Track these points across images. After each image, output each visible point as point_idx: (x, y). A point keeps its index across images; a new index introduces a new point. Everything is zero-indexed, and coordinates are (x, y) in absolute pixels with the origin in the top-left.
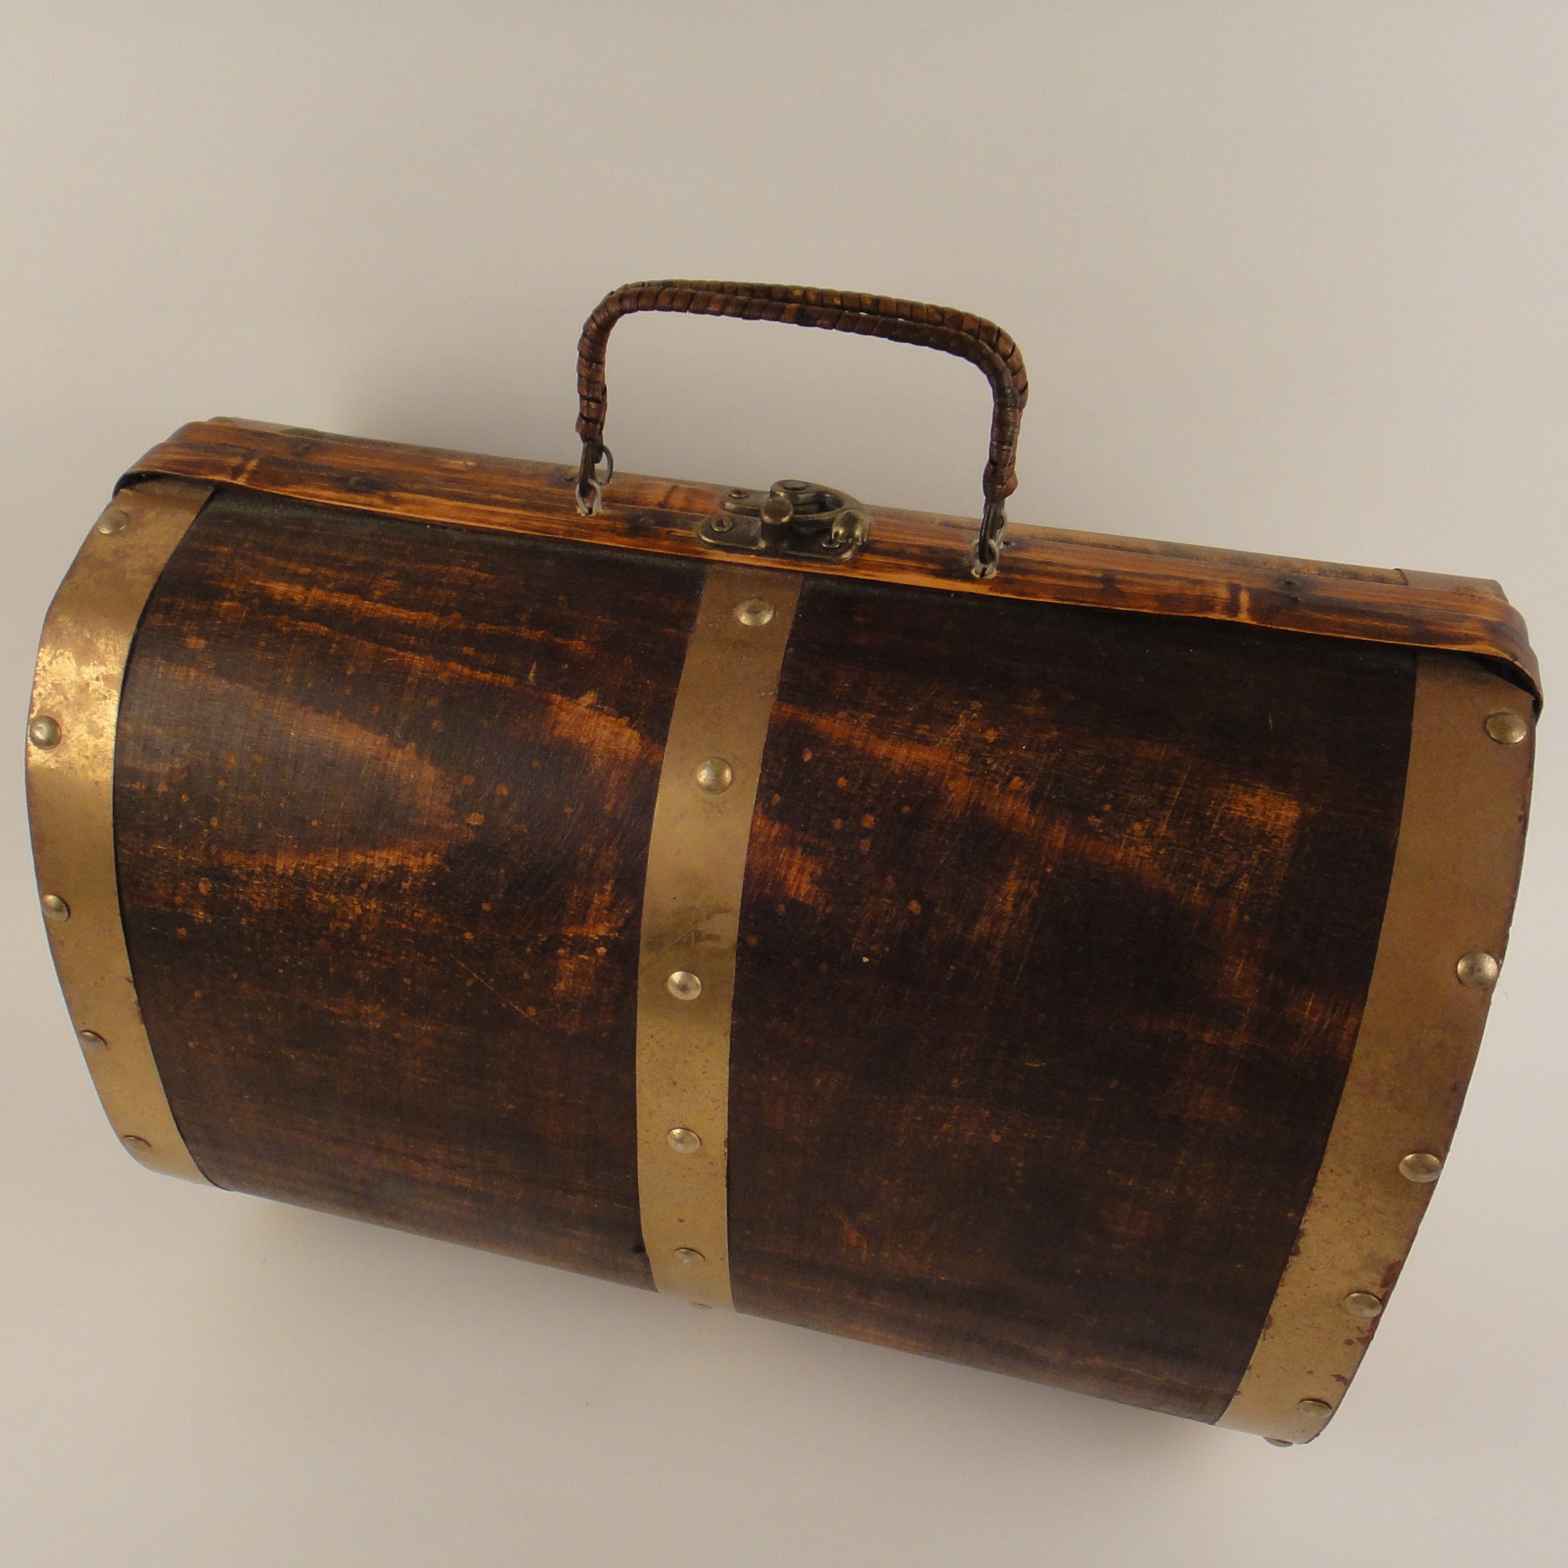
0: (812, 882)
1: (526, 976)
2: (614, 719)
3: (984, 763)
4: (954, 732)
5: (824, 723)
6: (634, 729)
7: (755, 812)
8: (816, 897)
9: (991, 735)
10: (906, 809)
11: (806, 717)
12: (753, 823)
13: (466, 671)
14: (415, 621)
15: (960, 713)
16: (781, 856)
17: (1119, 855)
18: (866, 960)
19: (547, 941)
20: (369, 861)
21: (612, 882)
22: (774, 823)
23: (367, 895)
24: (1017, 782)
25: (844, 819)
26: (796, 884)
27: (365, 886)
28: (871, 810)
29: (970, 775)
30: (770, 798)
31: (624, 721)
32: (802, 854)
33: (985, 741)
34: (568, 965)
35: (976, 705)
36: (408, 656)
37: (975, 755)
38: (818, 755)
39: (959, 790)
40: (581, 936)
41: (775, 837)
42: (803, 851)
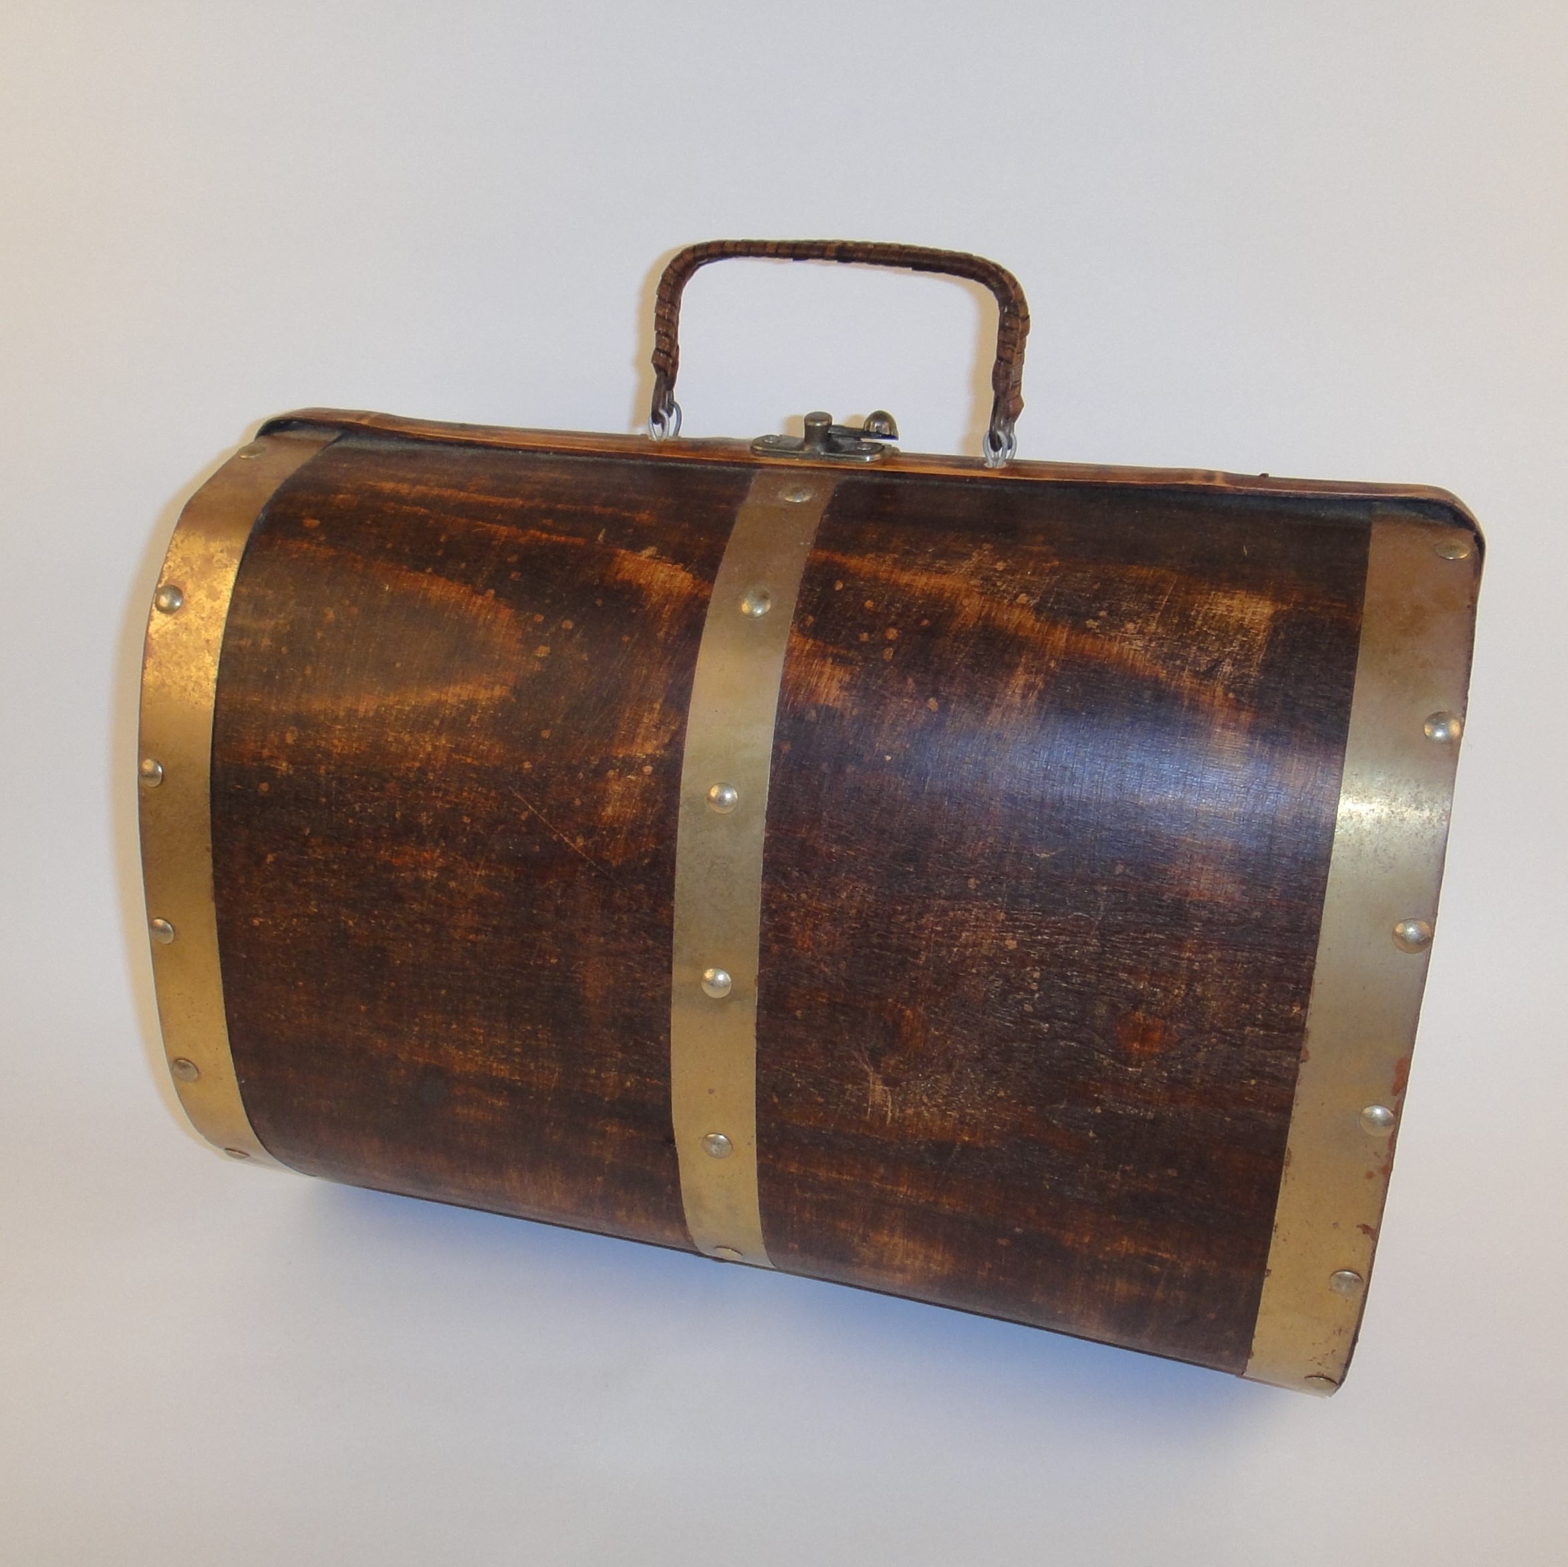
0: (841, 688)
1: (577, 802)
2: (670, 565)
3: (994, 585)
4: (967, 565)
5: (854, 562)
6: (687, 572)
7: (792, 631)
8: (844, 702)
9: (1000, 566)
10: (925, 622)
11: (838, 558)
12: (790, 641)
13: (545, 536)
14: (503, 504)
15: (974, 552)
16: (814, 668)
17: (1115, 649)
18: (888, 758)
19: (598, 765)
20: (444, 698)
21: (661, 700)
22: (808, 640)
23: (439, 732)
24: (1023, 598)
25: (870, 632)
26: (826, 690)
27: (437, 722)
28: (894, 625)
29: (982, 594)
30: (804, 620)
31: (679, 566)
32: (832, 664)
33: (996, 570)
34: (617, 787)
35: (986, 546)
36: (494, 527)
37: (986, 579)
38: (848, 585)
39: (972, 606)
40: (629, 756)
41: (808, 651)
42: (833, 662)
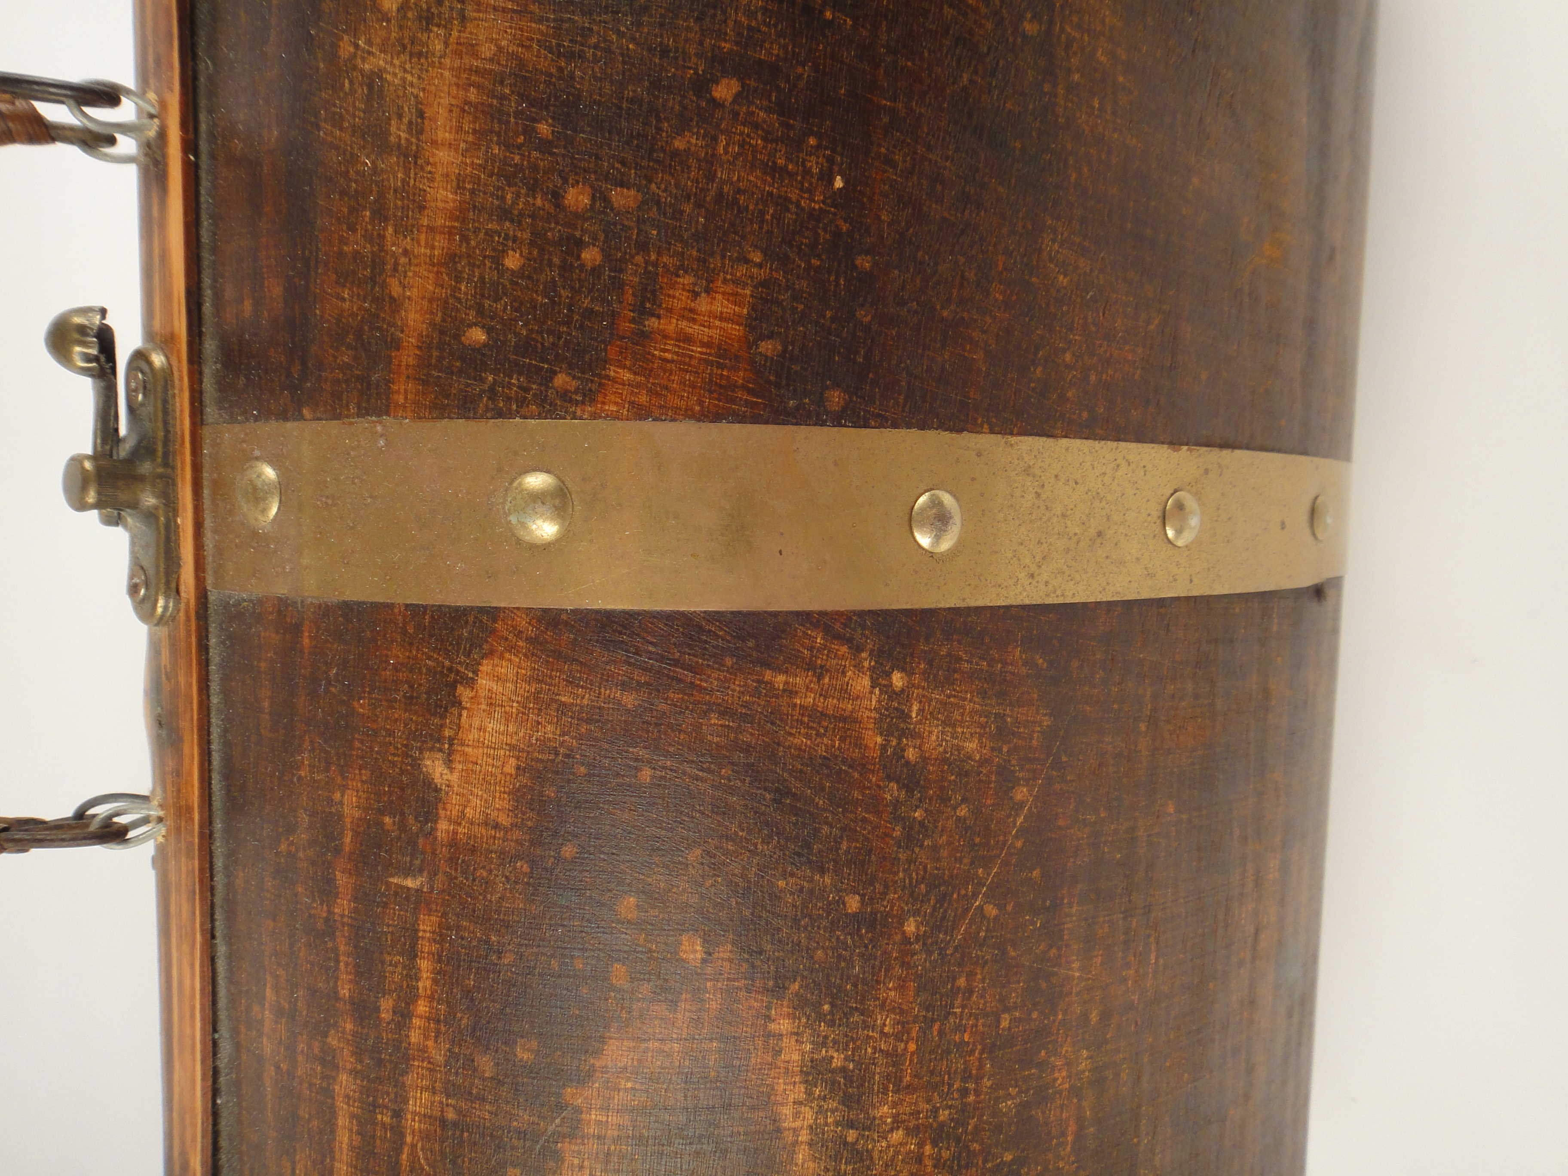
0: (709, 291)
1: (963, 811)
2: (465, 713)
4: (395, 71)
5: (415, 318)
6: (476, 672)
7: (594, 416)
8: (736, 282)
10: (544, 129)
11: (407, 357)
12: (617, 417)
13: (422, 1007)
14: (353, 1116)
15: (362, 71)
16: (668, 356)
18: (839, 183)
19: (898, 782)
20: (804, 1137)
21: (768, 675)
22: (608, 377)
23: (867, 1126)
25: (580, 244)
26: (717, 323)
27: (852, 1135)
28: (557, 196)
30: (565, 395)
31: (464, 693)
32: (659, 317)
34: (934, 738)
35: (346, 48)
36: (412, 1124)
37: (426, 21)
38: (472, 315)
39: (493, 34)
40: (878, 722)
41: (635, 373)
42: (653, 315)
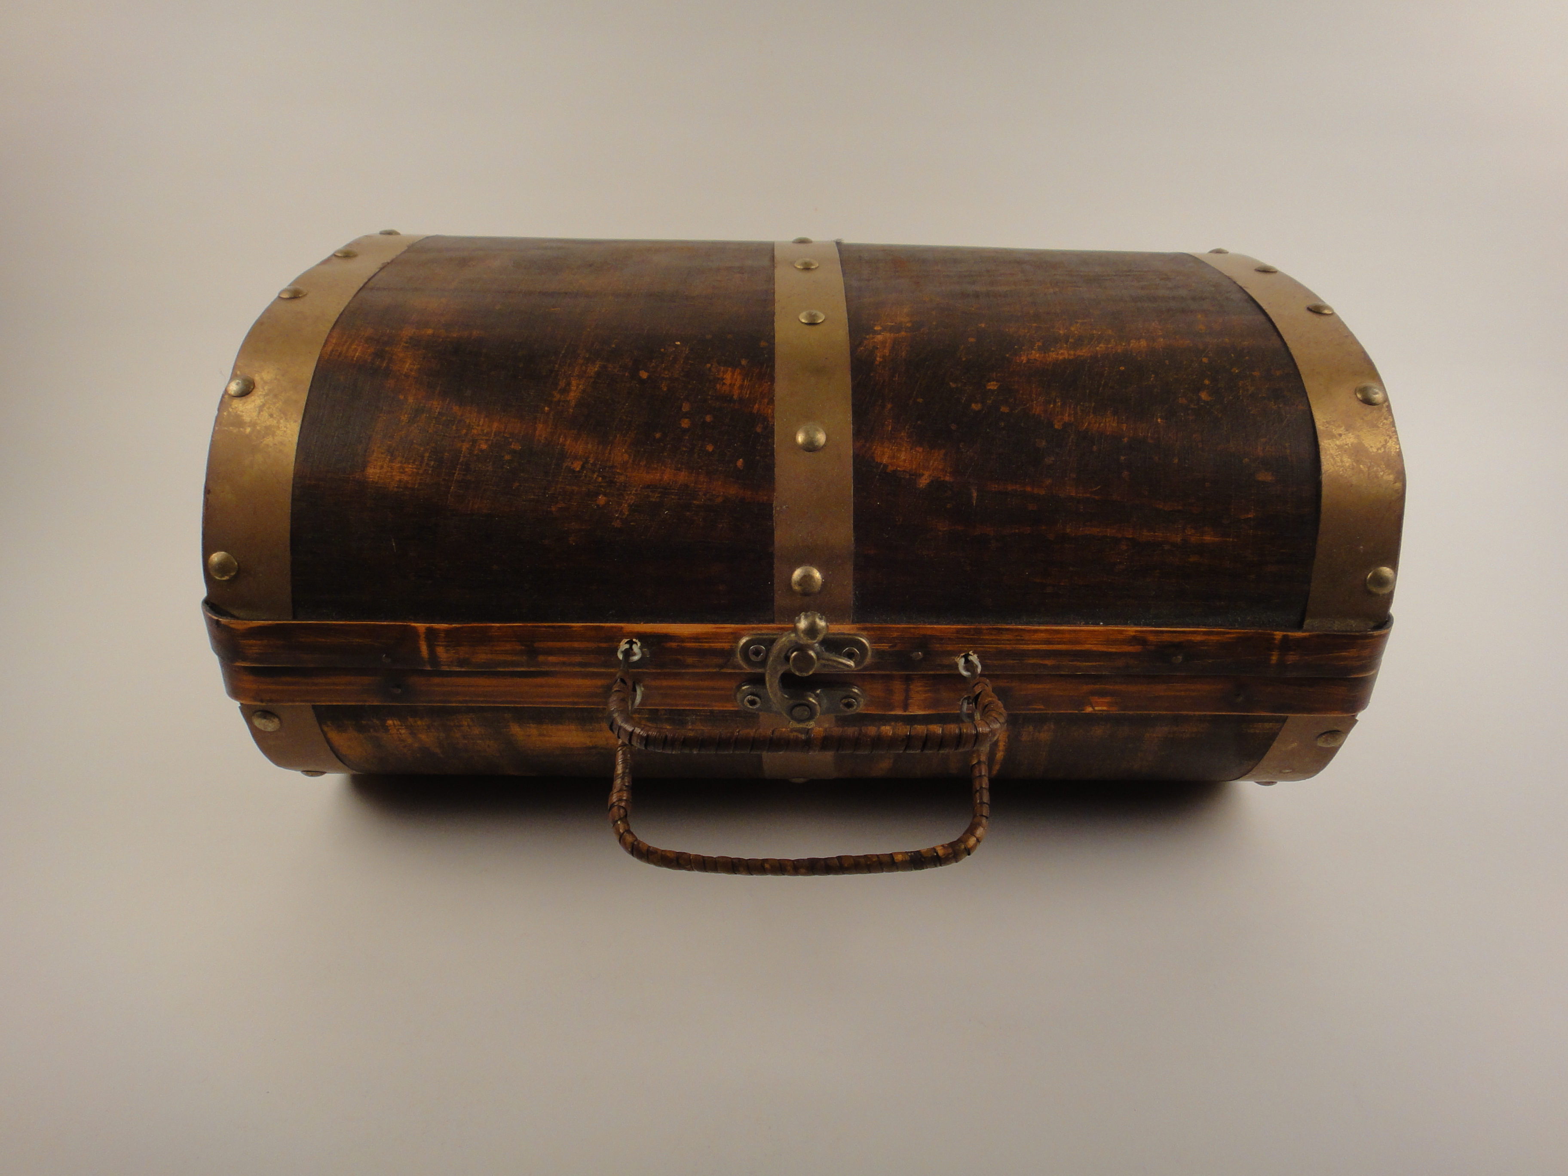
0: (723, 379)
2: (899, 469)
3: (604, 477)
4: (630, 498)
5: (733, 491)
6: (881, 464)
7: (773, 417)
8: (719, 371)
9: (602, 500)
10: (658, 435)
11: (748, 494)
12: (773, 410)
15: (628, 515)
16: (748, 392)
17: (495, 425)
18: (678, 343)
19: (920, 328)
22: (757, 412)
24: (577, 466)
25: (704, 422)
26: (735, 377)
28: (685, 431)
29: (613, 467)
30: (765, 428)
31: (890, 469)
32: (733, 395)
33: (605, 495)
34: (901, 319)
35: (617, 524)
36: (1081, 494)
37: (611, 483)
38: (732, 465)
39: (620, 454)
40: (895, 333)
41: (756, 403)
42: (732, 397)
